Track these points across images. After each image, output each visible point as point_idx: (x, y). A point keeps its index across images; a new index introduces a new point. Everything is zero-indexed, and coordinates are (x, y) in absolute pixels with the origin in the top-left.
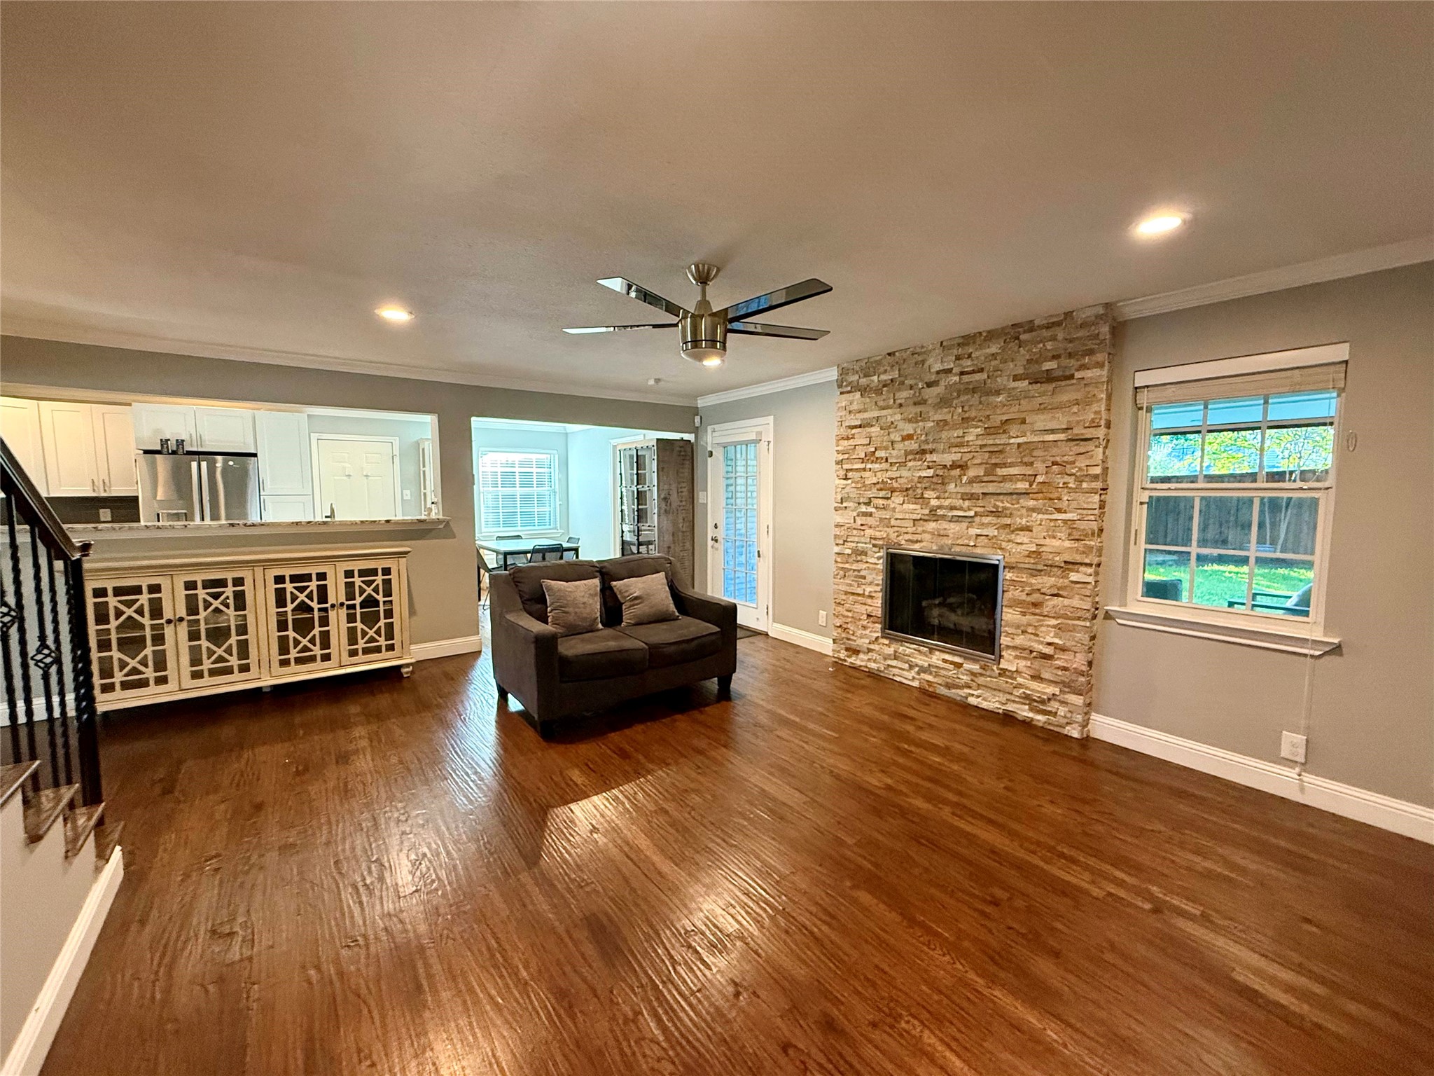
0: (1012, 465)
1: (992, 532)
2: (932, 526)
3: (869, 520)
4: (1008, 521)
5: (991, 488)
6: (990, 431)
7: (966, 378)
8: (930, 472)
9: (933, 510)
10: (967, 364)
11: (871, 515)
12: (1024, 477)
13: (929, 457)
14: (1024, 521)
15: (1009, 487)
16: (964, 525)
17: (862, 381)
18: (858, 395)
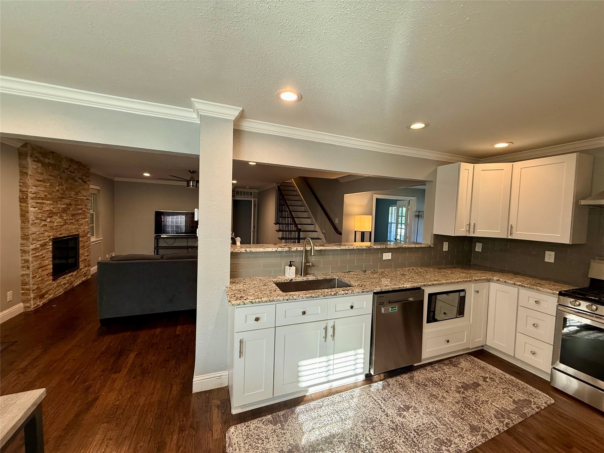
1: (77, 226)
2: (65, 227)
3: (46, 228)
5: (76, 212)
8: (64, 206)
9: (65, 221)
11: (47, 225)
13: (63, 200)
14: (81, 222)
16: (72, 225)
17: (42, 159)
18: (40, 165)
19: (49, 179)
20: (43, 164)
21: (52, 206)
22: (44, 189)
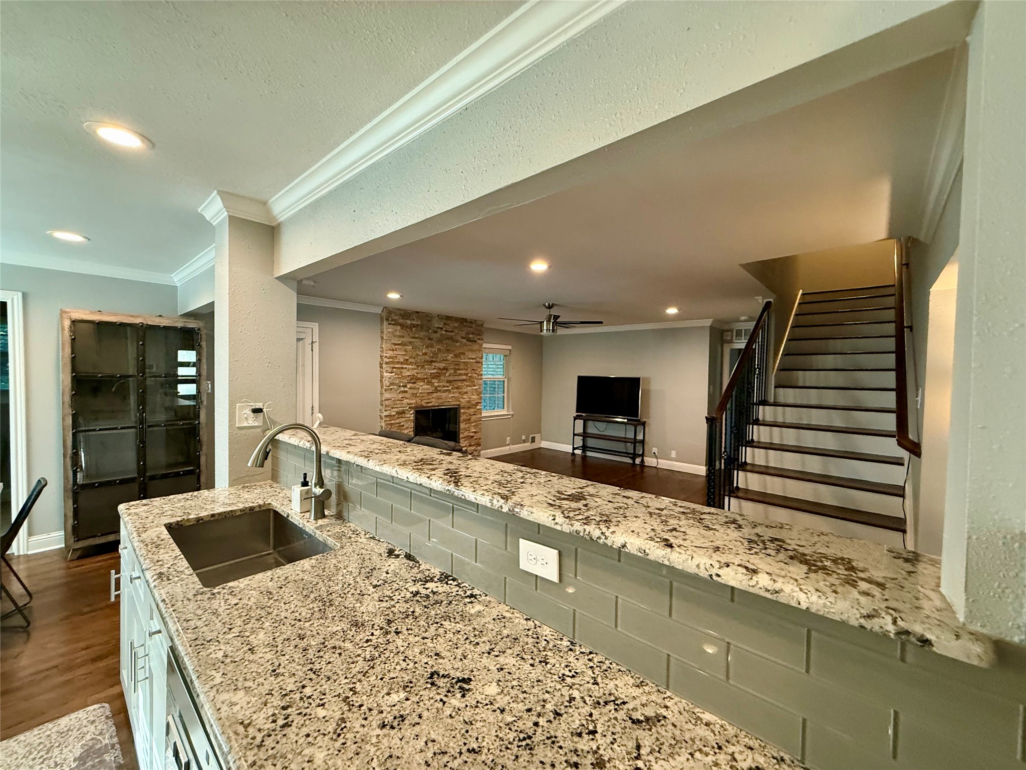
0: (462, 370)
1: (456, 395)
2: (435, 395)
3: (406, 395)
4: (461, 391)
5: (456, 378)
7: (448, 333)
8: (435, 371)
9: (436, 388)
12: (465, 374)
14: (465, 390)
15: (461, 378)
17: (401, 321)
18: (399, 328)
20: (403, 326)
21: (416, 371)
22: (404, 353)
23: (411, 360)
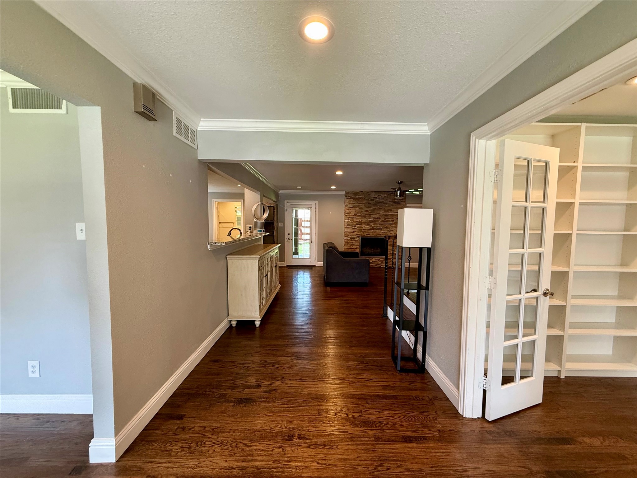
0: (389, 218)
1: (386, 231)
2: (372, 231)
3: (356, 230)
4: (389, 229)
5: (386, 223)
6: (385, 211)
7: (380, 200)
8: (372, 219)
9: (373, 227)
10: (381, 197)
11: (356, 229)
12: (392, 221)
13: (371, 216)
14: (392, 229)
15: (389, 222)
16: (380, 230)
17: (353, 196)
18: (352, 200)
19: (358, 206)
20: (354, 199)
21: (361, 219)
22: (354, 211)
23: (358, 214)
